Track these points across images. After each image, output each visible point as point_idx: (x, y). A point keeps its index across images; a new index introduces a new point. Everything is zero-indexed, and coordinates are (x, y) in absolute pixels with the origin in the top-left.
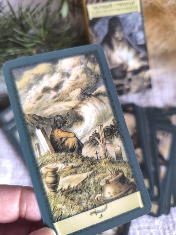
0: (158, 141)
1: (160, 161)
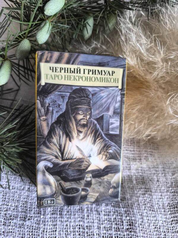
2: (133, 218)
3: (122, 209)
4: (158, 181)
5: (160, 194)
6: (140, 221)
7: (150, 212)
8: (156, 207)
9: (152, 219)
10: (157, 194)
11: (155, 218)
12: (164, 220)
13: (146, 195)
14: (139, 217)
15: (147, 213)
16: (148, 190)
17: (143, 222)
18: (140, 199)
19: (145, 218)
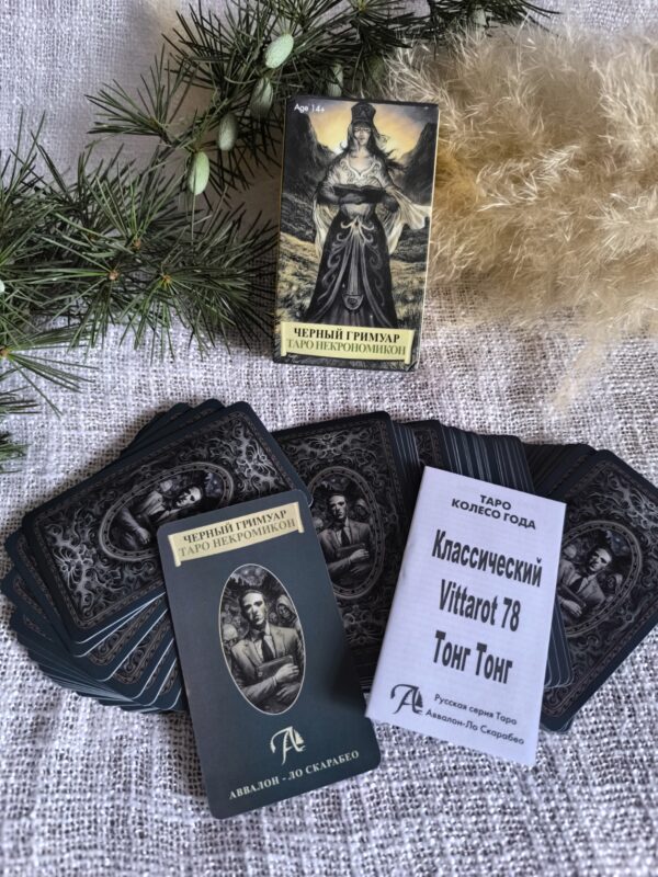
2: (440, 414)
3: (422, 403)
4: (489, 352)
5: (493, 372)
6: (453, 416)
7: (472, 402)
8: (483, 395)
9: (475, 412)
10: (486, 373)
11: (482, 411)
12: (499, 413)
13: (467, 377)
14: (451, 410)
15: (466, 403)
16: (469, 368)
17: (457, 418)
18: (456, 382)
19: (462, 411)
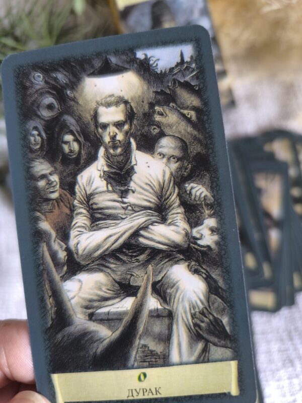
0: (259, 191)
1: (267, 222)
